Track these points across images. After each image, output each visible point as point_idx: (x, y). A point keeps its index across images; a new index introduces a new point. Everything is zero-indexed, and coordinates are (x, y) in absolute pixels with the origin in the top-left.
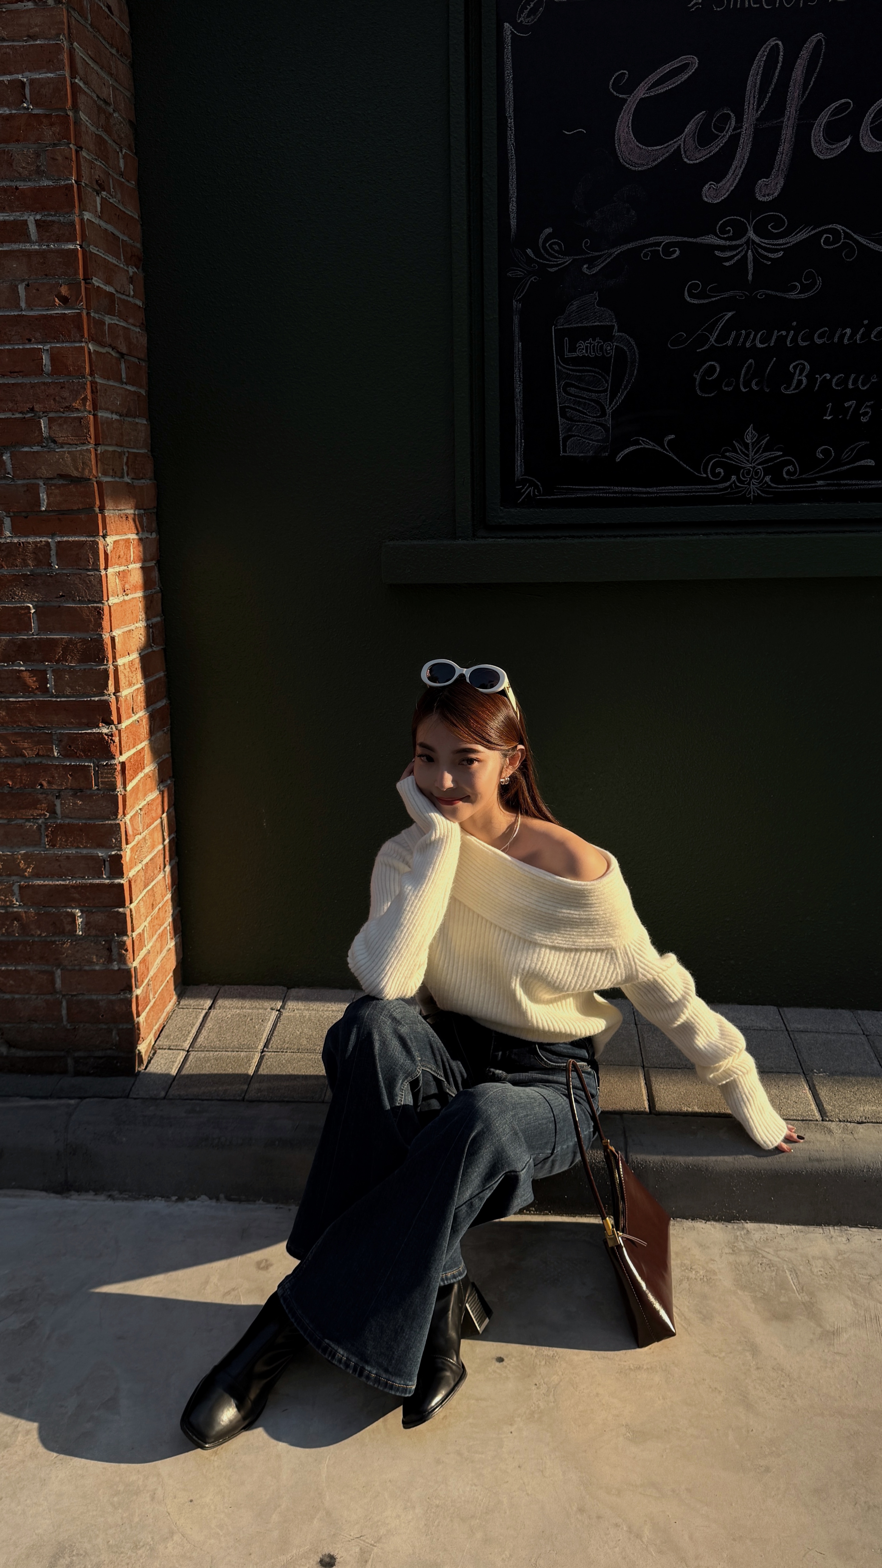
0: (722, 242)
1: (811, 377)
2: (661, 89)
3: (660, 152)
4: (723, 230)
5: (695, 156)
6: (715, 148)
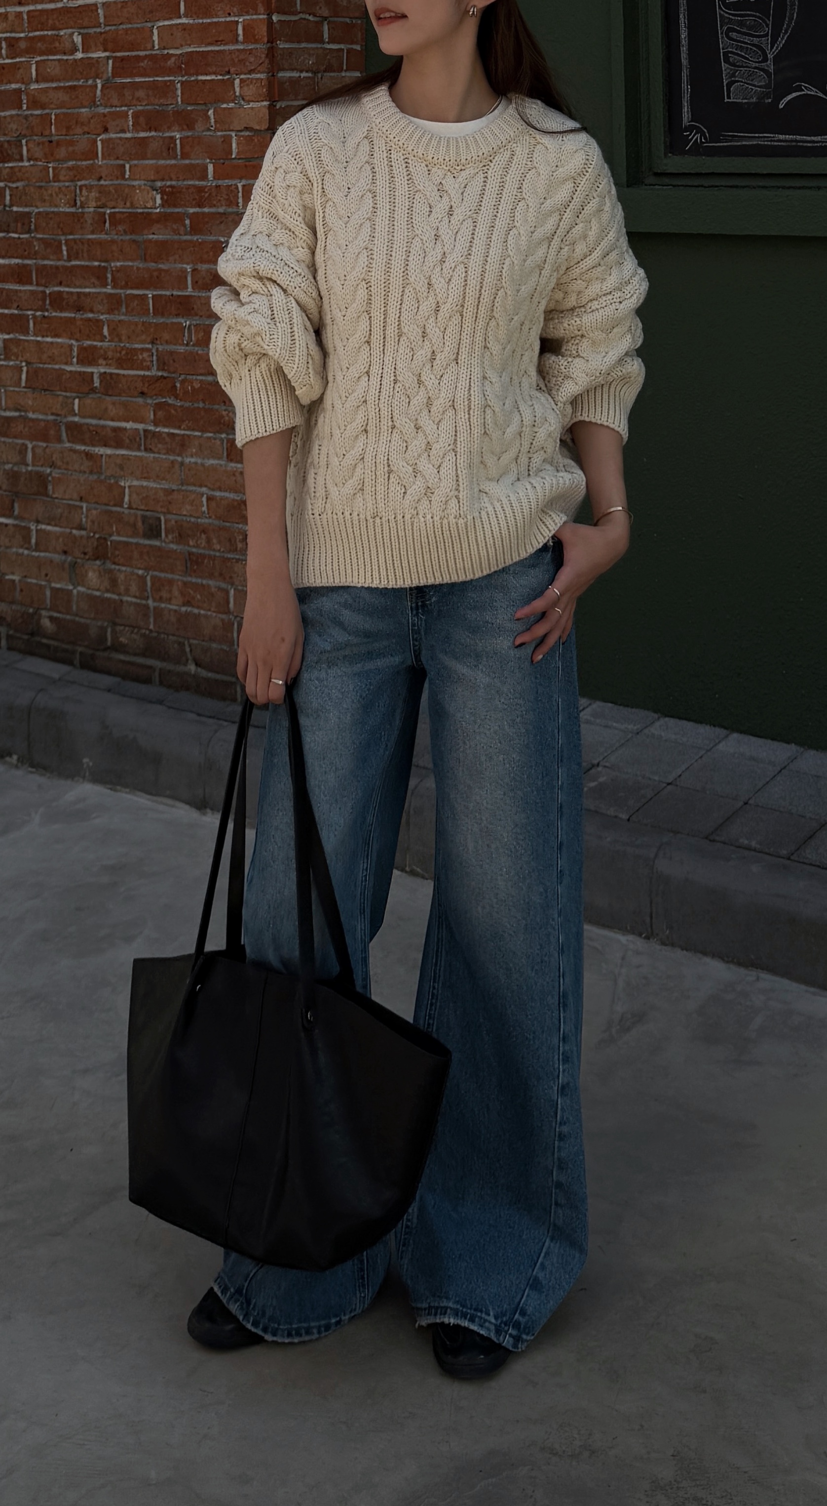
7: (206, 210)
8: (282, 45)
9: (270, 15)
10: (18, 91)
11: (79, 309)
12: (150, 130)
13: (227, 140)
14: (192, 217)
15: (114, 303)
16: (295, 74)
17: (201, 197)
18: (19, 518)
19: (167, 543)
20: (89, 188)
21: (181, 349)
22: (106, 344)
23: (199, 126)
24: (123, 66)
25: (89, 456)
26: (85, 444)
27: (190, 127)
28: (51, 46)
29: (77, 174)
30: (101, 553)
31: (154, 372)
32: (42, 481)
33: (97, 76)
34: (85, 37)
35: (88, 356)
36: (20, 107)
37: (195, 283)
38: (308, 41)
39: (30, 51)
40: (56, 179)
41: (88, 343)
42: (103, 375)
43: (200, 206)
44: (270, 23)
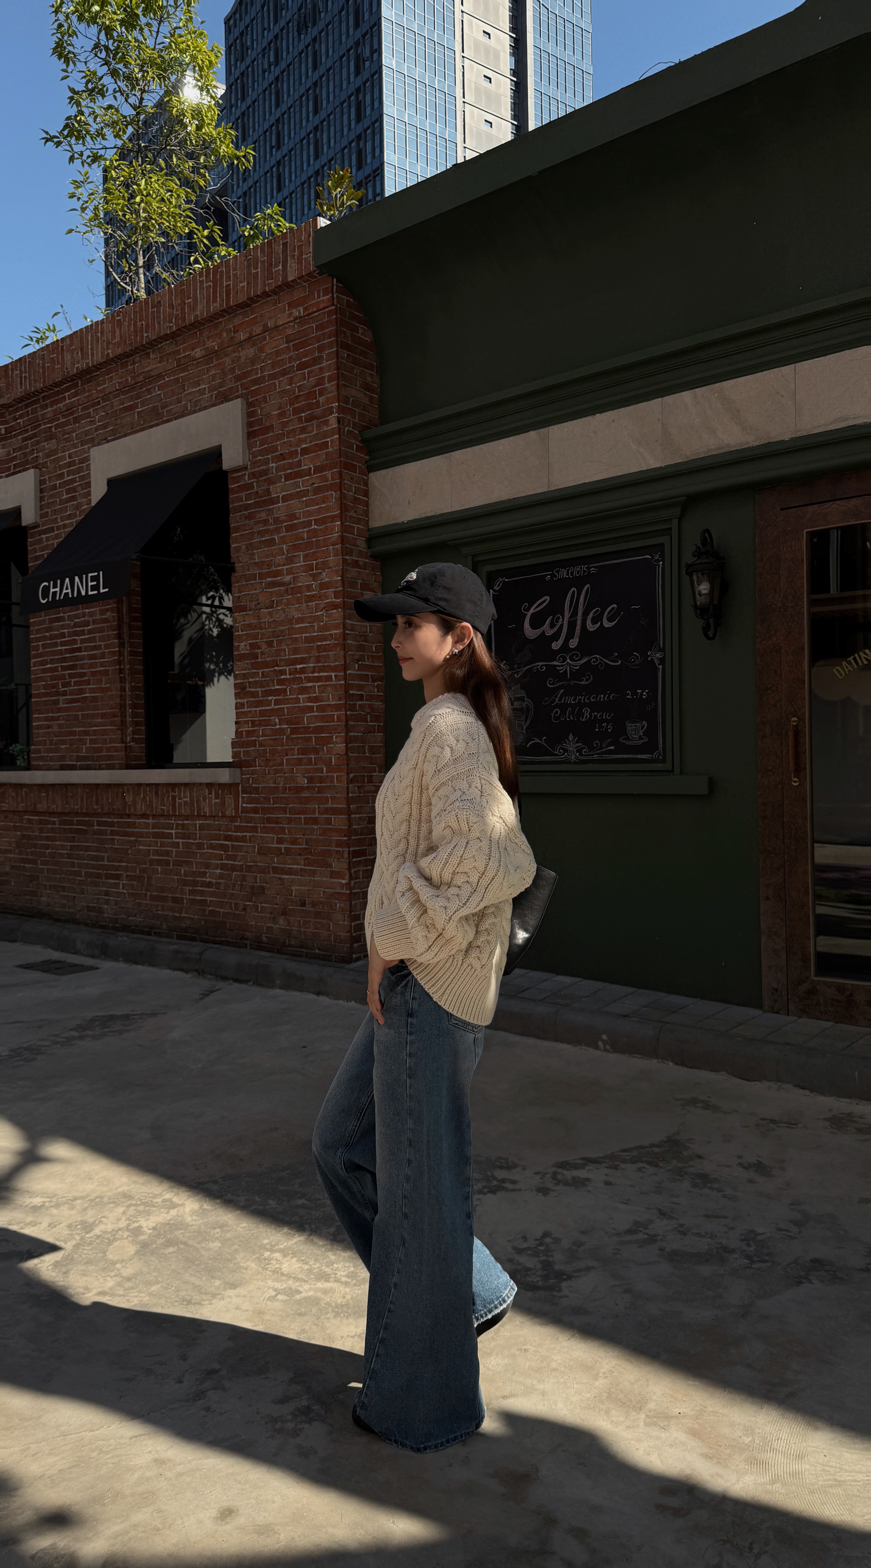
0: (558, 664)
1: (590, 714)
2: (538, 609)
3: (538, 632)
4: (559, 660)
5: (550, 633)
6: (556, 629)
7: (323, 785)
8: (351, 723)
9: (346, 712)
10: (255, 741)
11: (277, 823)
12: (303, 755)
13: (331, 758)
14: (318, 787)
15: (290, 821)
16: (356, 734)
17: (321, 780)
18: (255, 902)
19: (308, 908)
20: (281, 777)
21: (314, 837)
22: (286, 836)
23: (321, 753)
24: (294, 731)
25: (280, 879)
26: (278, 874)
27: (318, 753)
28: (268, 723)
29: (277, 772)
30: (284, 913)
31: (304, 846)
32: (263, 888)
33: (284, 735)
34: (280, 720)
35: (280, 841)
36: (255, 746)
37: (319, 812)
38: (362, 721)
39: (260, 725)
40: (269, 774)
41: (280, 836)
42: (285, 848)
43: (321, 783)
44: (346, 715)
